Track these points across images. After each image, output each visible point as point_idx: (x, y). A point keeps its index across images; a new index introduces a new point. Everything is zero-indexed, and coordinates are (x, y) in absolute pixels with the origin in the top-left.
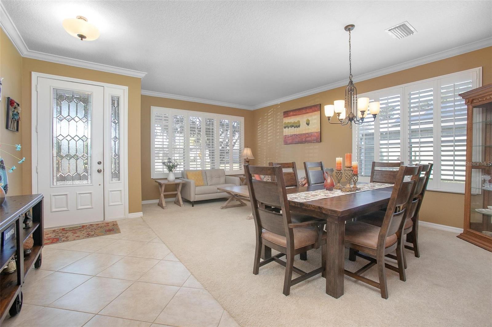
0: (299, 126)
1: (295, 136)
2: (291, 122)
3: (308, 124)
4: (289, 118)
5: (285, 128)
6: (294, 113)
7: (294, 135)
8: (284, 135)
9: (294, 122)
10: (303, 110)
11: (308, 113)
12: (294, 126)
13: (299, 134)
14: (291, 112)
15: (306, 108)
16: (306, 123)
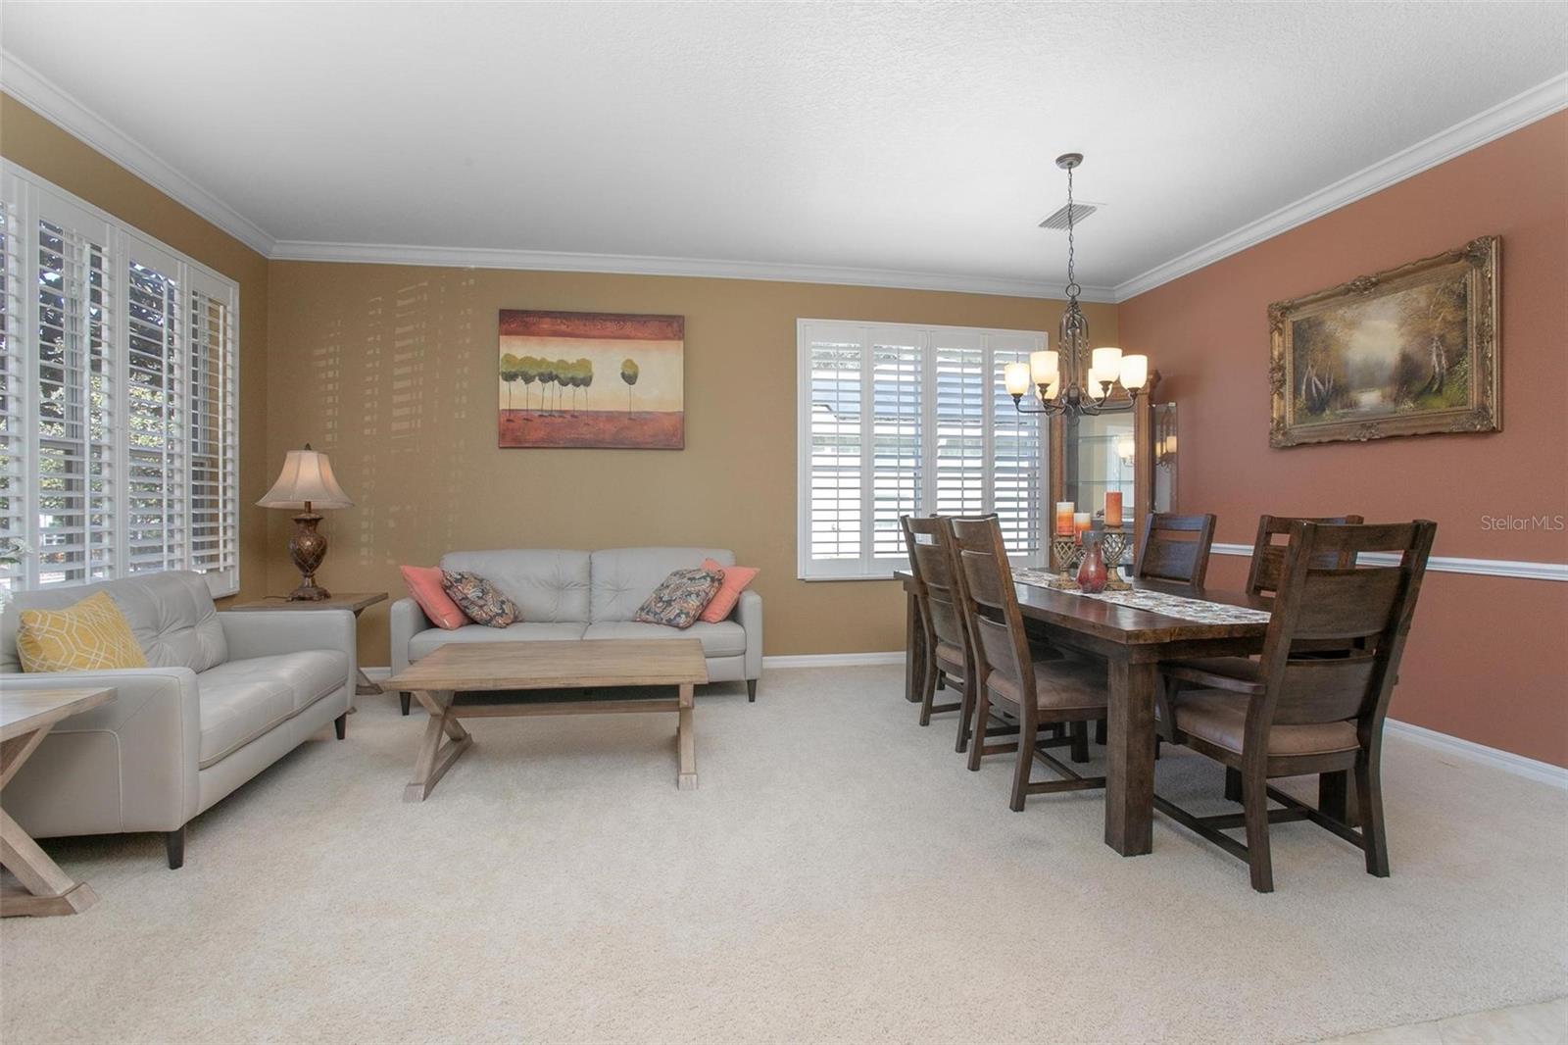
0: (586, 382)
1: (568, 417)
2: (543, 361)
3: (630, 378)
4: (534, 340)
5: (510, 377)
6: (563, 328)
7: (561, 411)
8: (503, 406)
9: (562, 361)
10: (609, 324)
11: (628, 337)
12: (562, 376)
13: (586, 413)
14: (548, 320)
15: (620, 318)
16: (623, 376)
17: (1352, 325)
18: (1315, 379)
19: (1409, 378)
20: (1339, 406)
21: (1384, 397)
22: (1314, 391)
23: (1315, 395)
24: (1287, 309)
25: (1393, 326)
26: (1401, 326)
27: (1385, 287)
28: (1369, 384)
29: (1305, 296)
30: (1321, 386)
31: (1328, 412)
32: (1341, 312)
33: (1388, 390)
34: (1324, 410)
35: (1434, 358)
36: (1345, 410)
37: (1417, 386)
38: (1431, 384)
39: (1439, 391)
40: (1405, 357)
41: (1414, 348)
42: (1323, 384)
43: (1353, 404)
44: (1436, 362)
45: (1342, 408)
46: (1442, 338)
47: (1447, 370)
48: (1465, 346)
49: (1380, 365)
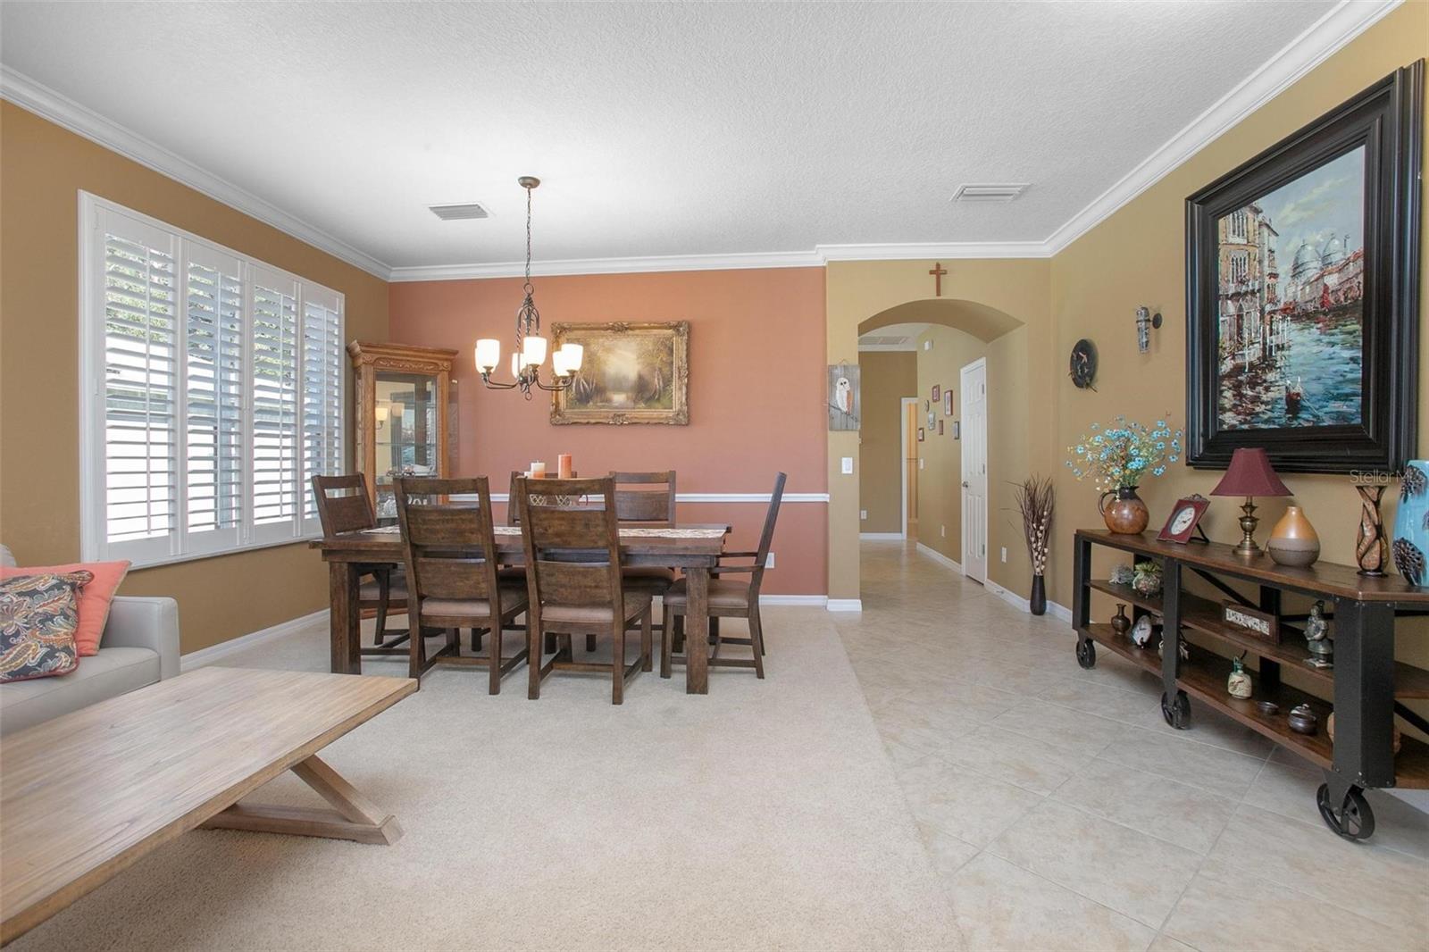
17: (609, 350)
18: (582, 380)
19: (643, 391)
20: (599, 400)
21: (628, 398)
22: (582, 388)
23: (582, 391)
24: (565, 329)
25: (634, 357)
26: (638, 358)
27: (630, 332)
28: (619, 389)
29: (581, 324)
30: (587, 386)
31: (591, 403)
32: (601, 340)
33: (630, 394)
34: (589, 402)
35: (656, 380)
36: (603, 404)
37: (647, 395)
38: (653, 395)
39: (658, 399)
40: (640, 377)
41: (645, 372)
42: (589, 385)
43: (609, 401)
44: (657, 383)
45: (601, 402)
46: (660, 369)
47: (663, 388)
48: (672, 376)
49: (625, 378)
